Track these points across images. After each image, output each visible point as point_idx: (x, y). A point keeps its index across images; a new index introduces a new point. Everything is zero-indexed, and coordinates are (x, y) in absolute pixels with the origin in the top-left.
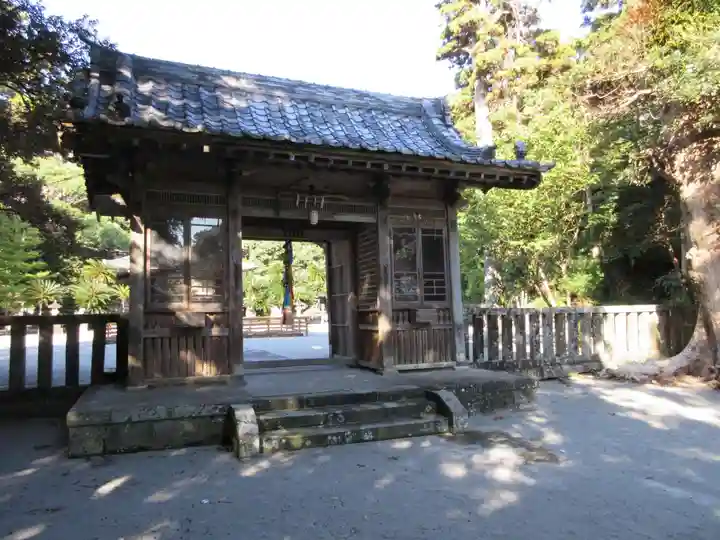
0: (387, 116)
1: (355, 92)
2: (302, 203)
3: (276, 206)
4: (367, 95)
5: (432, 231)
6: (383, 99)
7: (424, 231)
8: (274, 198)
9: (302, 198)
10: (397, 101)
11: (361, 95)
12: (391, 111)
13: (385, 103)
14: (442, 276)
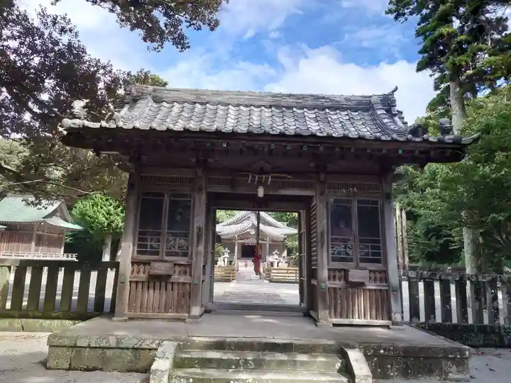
0: (338, 111)
1: (312, 96)
2: (253, 181)
3: (233, 184)
4: (323, 98)
5: (367, 202)
6: (336, 99)
7: (359, 202)
8: (230, 177)
9: (253, 177)
10: (347, 99)
11: (317, 98)
12: (343, 108)
13: (337, 101)
14: (378, 242)
